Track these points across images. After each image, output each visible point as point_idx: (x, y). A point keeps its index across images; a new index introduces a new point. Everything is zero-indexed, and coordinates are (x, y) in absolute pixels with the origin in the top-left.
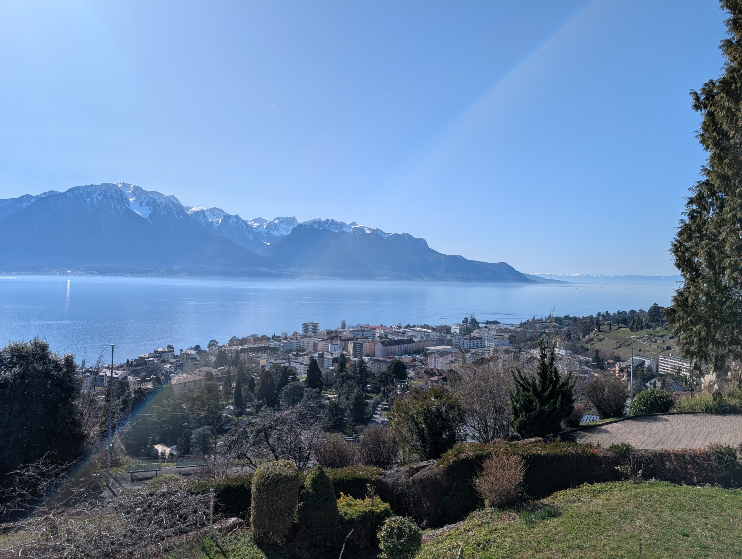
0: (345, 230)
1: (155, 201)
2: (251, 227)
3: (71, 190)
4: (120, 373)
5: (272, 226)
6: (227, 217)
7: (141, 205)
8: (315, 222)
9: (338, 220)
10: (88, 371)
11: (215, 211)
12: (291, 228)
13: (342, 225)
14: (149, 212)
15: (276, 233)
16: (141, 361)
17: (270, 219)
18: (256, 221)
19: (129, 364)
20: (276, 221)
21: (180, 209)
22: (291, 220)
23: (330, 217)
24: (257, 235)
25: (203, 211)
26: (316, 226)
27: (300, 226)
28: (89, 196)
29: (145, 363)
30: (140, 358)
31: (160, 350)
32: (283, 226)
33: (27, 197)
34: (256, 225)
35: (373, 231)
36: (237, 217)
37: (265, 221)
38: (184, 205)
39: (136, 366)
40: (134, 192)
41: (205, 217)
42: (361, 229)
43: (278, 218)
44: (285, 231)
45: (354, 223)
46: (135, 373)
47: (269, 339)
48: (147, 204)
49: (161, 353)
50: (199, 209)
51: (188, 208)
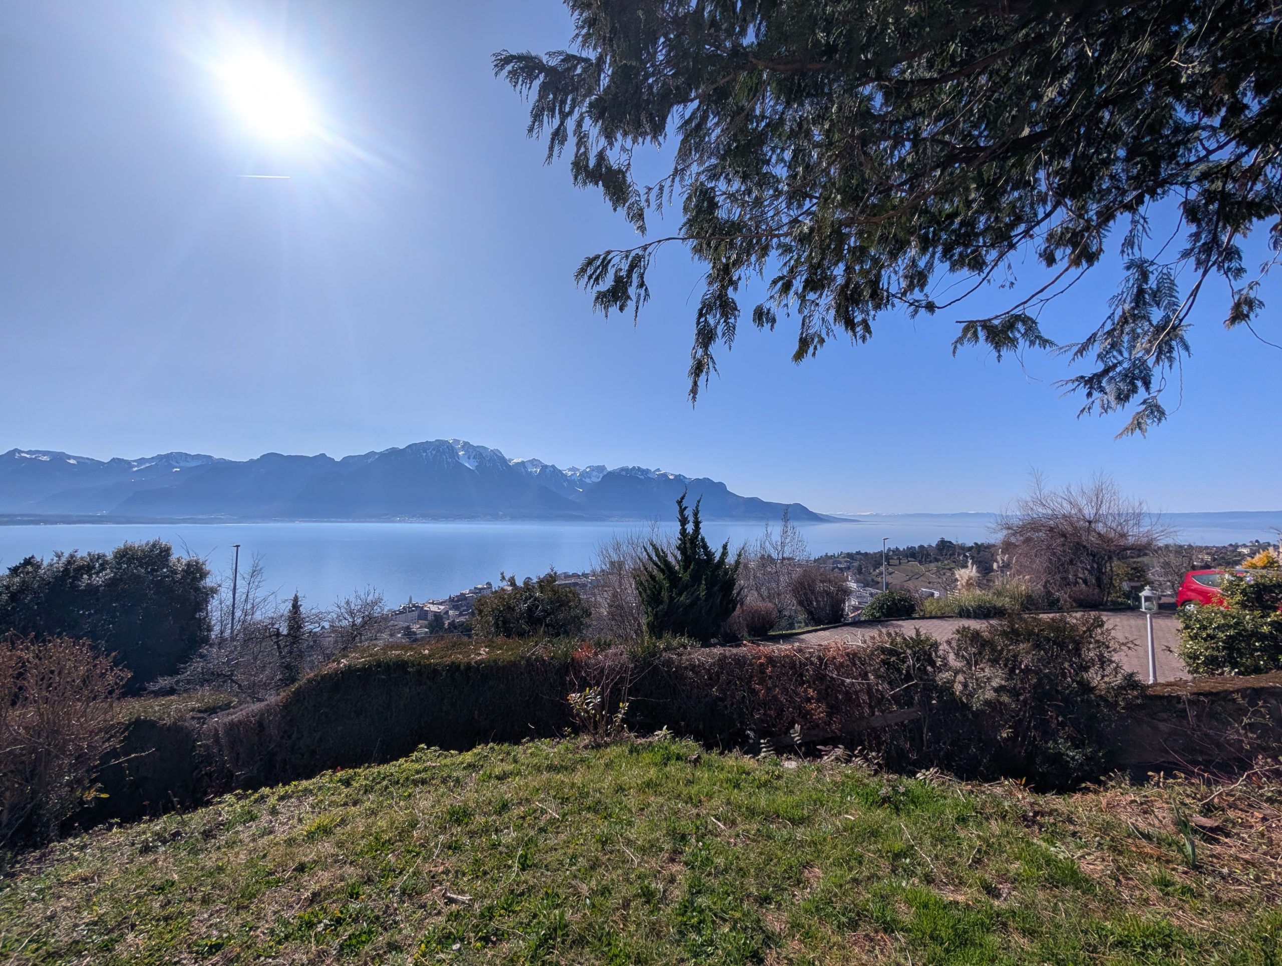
0: (651, 476)
1: (481, 454)
2: (566, 476)
3: (409, 446)
4: (442, 607)
5: (584, 474)
6: (545, 467)
7: (469, 458)
8: (622, 469)
9: (644, 467)
10: (414, 606)
11: (534, 462)
12: (601, 476)
13: (647, 471)
14: (476, 464)
15: (588, 480)
16: (462, 597)
17: (582, 468)
18: (570, 470)
19: (451, 600)
20: (588, 470)
21: (503, 461)
22: (601, 468)
23: (636, 465)
24: (571, 482)
25: (523, 462)
26: (624, 473)
27: (610, 473)
28: (425, 451)
29: (466, 599)
30: (462, 594)
31: (480, 586)
32: (594, 473)
33: (373, 453)
34: (570, 473)
35: (676, 476)
36: (553, 466)
37: (578, 470)
38: (507, 457)
39: (458, 601)
40: (463, 447)
41: (525, 467)
42: (665, 475)
43: (589, 467)
44: (596, 478)
45: (658, 470)
46: (455, 608)
47: (579, 576)
48: (474, 458)
49: (480, 589)
50: (520, 460)
51: (510, 460)
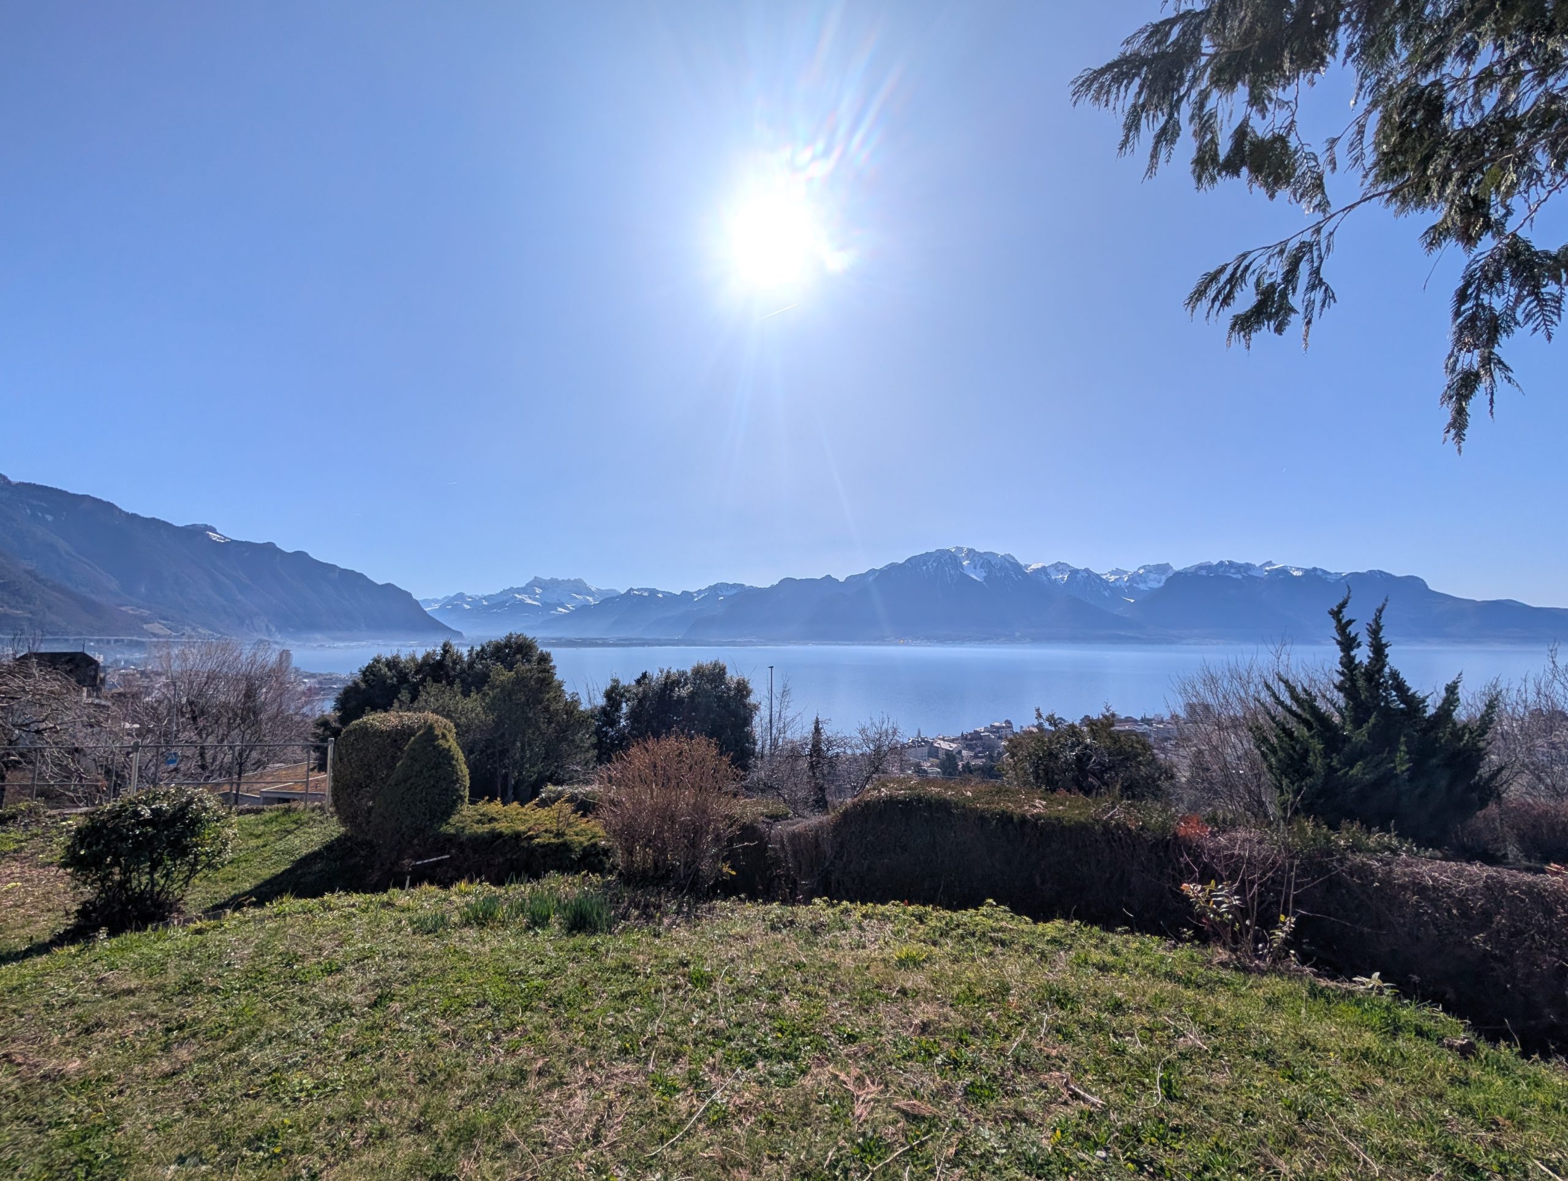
0: (1256, 573)
1: (989, 562)
2: (1107, 582)
3: (909, 560)
4: (954, 746)
5: (1135, 578)
6: (1074, 572)
7: (975, 568)
8: (1200, 567)
9: (1240, 560)
10: (923, 740)
11: (1059, 567)
12: (1164, 578)
13: (1248, 567)
14: (984, 574)
15: (1142, 586)
16: (976, 735)
17: (1132, 569)
18: (1112, 573)
19: (964, 738)
20: (1141, 571)
21: (1018, 568)
22: (1162, 568)
23: (1225, 559)
24: (1115, 591)
25: (1044, 568)
26: (1204, 573)
27: (1178, 574)
28: (925, 564)
29: (981, 738)
30: (976, 732)
31: (997, 724)
32: (1152, 576)
33: (873, 571)
34: (1113, 578)
35: (1306, 571)
36: (1087, 570)
37: (1126, 572)
38: (1022, 563)
39: (971, 740)
40: (967, 555)
41: (1047, 574)
42: (1284, 571)
43: (1144, 567)
44: (1156, 583)
45: (1269, 563)
46: (970, 747)
48: (981, 567)
49: (998, 728)
50: (1039, 566)
51: (1027, 567)
